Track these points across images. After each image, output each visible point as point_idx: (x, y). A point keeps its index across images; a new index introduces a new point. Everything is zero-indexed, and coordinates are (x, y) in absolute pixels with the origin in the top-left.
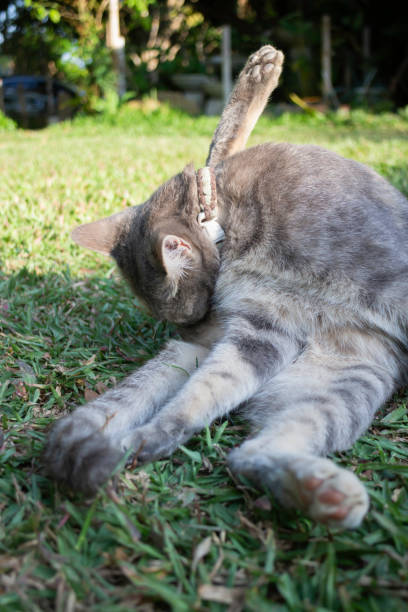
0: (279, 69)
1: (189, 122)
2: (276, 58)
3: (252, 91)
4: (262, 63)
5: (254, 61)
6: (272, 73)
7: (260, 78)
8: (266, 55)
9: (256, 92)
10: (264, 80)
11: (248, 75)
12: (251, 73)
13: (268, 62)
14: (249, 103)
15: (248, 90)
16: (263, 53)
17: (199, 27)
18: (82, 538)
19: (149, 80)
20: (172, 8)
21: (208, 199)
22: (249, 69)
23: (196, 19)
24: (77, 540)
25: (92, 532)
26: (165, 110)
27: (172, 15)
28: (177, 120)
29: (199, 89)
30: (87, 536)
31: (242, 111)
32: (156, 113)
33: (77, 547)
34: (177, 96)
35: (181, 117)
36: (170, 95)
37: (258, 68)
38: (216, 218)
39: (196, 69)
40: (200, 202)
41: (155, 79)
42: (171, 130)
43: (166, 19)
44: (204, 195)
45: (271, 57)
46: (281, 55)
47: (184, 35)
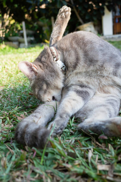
0: (70, 13)
1: (15, 50)
2: (69, 10)
3: (63, 21)
4: (65, 12)
5: (62, 11)
6: (68, 14)
7: (65, 17)
8: (65, 9)
9: (64, 21)
10: (66, 17)
11: (61, 16)
12: (62, 15)
13: (67, 11)
14: (62, 25)
15: (62, 21)
16: (64, 9)
17: (14, 23)
18: (42, 160)
19: (1, 39)
20: (6, 19)
21: (55, 54)
22: (60, 14)
23: (13, 22)
24: (40, 161)
25: (45, 157)
26: (7, 47)
27: (5, 21)
28: (11, 50)
29: (17, 41)
30: (44, 158)
31: (60, 27)
32: (5, 49)
33: (41, 163)
34: (11, 43)
35: (12, 49)
36: (8, 43)
37: (64, 14)
38: (59, 59)
39: (15, 35)
40: (53, 55)
41: (3, 39)
42: (10, 53)
43: (4, 22)
44: (54, 53)
45: (67, 9)
46: (70, 9)
47: (10, 26)
